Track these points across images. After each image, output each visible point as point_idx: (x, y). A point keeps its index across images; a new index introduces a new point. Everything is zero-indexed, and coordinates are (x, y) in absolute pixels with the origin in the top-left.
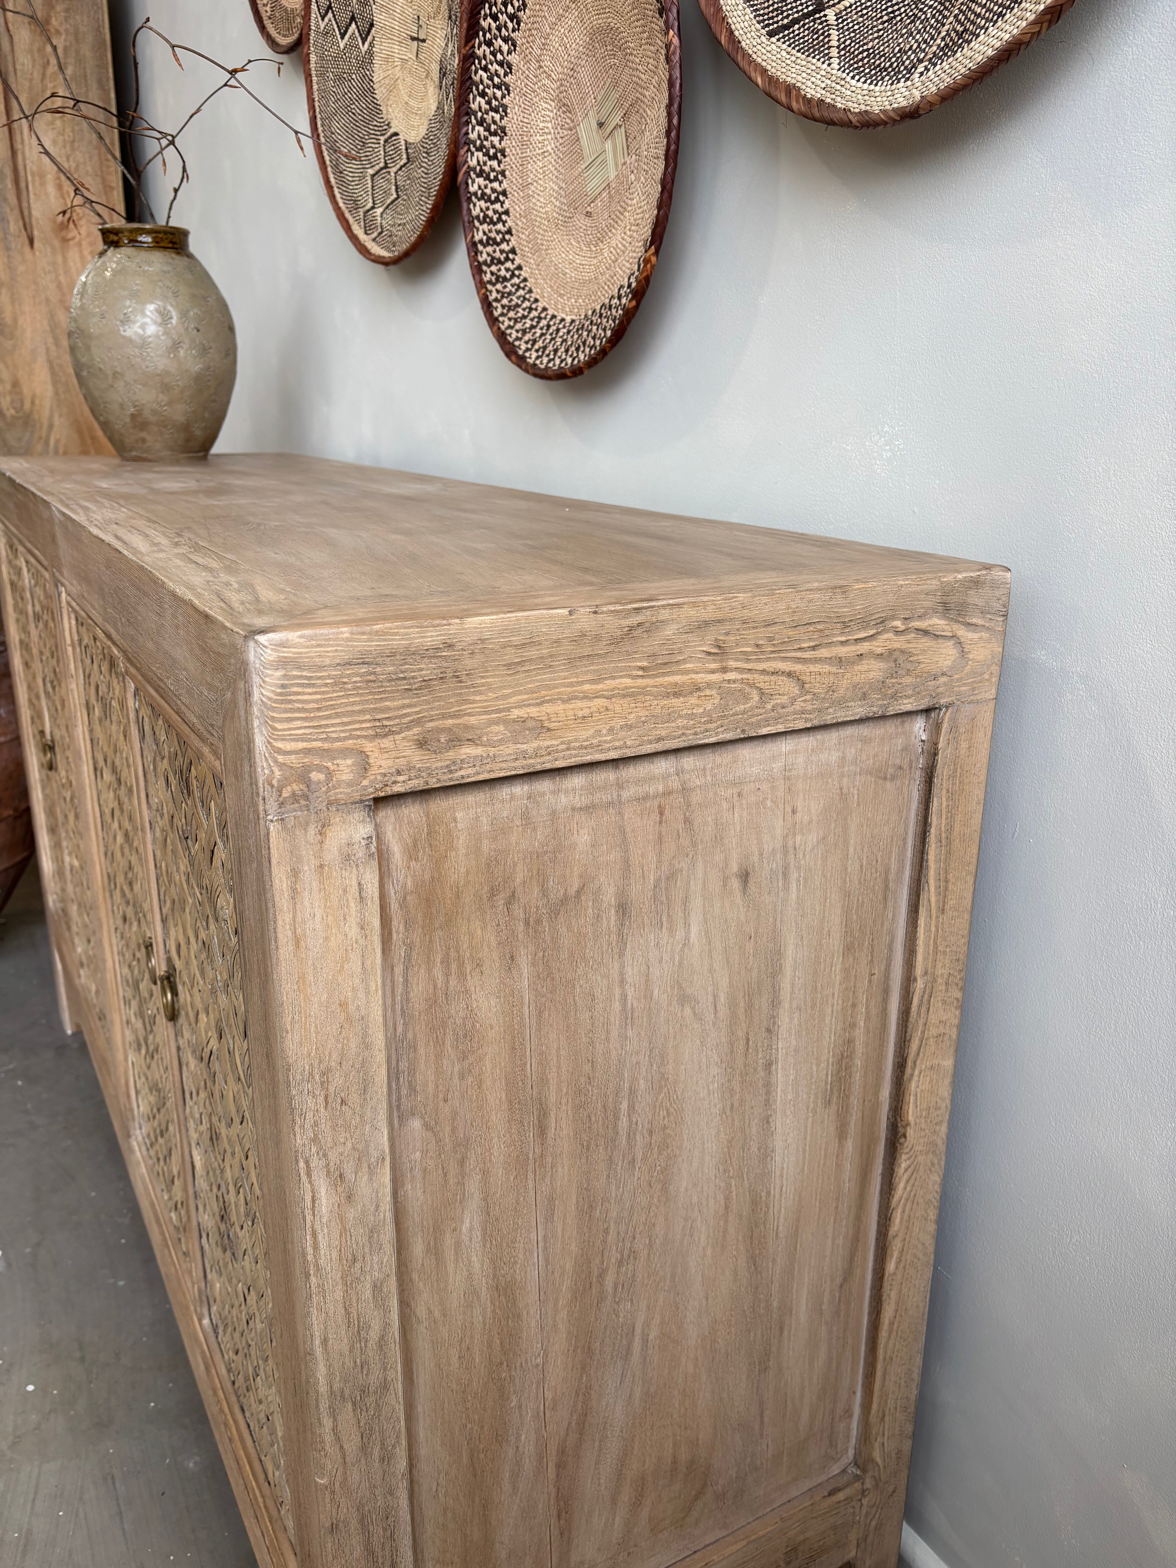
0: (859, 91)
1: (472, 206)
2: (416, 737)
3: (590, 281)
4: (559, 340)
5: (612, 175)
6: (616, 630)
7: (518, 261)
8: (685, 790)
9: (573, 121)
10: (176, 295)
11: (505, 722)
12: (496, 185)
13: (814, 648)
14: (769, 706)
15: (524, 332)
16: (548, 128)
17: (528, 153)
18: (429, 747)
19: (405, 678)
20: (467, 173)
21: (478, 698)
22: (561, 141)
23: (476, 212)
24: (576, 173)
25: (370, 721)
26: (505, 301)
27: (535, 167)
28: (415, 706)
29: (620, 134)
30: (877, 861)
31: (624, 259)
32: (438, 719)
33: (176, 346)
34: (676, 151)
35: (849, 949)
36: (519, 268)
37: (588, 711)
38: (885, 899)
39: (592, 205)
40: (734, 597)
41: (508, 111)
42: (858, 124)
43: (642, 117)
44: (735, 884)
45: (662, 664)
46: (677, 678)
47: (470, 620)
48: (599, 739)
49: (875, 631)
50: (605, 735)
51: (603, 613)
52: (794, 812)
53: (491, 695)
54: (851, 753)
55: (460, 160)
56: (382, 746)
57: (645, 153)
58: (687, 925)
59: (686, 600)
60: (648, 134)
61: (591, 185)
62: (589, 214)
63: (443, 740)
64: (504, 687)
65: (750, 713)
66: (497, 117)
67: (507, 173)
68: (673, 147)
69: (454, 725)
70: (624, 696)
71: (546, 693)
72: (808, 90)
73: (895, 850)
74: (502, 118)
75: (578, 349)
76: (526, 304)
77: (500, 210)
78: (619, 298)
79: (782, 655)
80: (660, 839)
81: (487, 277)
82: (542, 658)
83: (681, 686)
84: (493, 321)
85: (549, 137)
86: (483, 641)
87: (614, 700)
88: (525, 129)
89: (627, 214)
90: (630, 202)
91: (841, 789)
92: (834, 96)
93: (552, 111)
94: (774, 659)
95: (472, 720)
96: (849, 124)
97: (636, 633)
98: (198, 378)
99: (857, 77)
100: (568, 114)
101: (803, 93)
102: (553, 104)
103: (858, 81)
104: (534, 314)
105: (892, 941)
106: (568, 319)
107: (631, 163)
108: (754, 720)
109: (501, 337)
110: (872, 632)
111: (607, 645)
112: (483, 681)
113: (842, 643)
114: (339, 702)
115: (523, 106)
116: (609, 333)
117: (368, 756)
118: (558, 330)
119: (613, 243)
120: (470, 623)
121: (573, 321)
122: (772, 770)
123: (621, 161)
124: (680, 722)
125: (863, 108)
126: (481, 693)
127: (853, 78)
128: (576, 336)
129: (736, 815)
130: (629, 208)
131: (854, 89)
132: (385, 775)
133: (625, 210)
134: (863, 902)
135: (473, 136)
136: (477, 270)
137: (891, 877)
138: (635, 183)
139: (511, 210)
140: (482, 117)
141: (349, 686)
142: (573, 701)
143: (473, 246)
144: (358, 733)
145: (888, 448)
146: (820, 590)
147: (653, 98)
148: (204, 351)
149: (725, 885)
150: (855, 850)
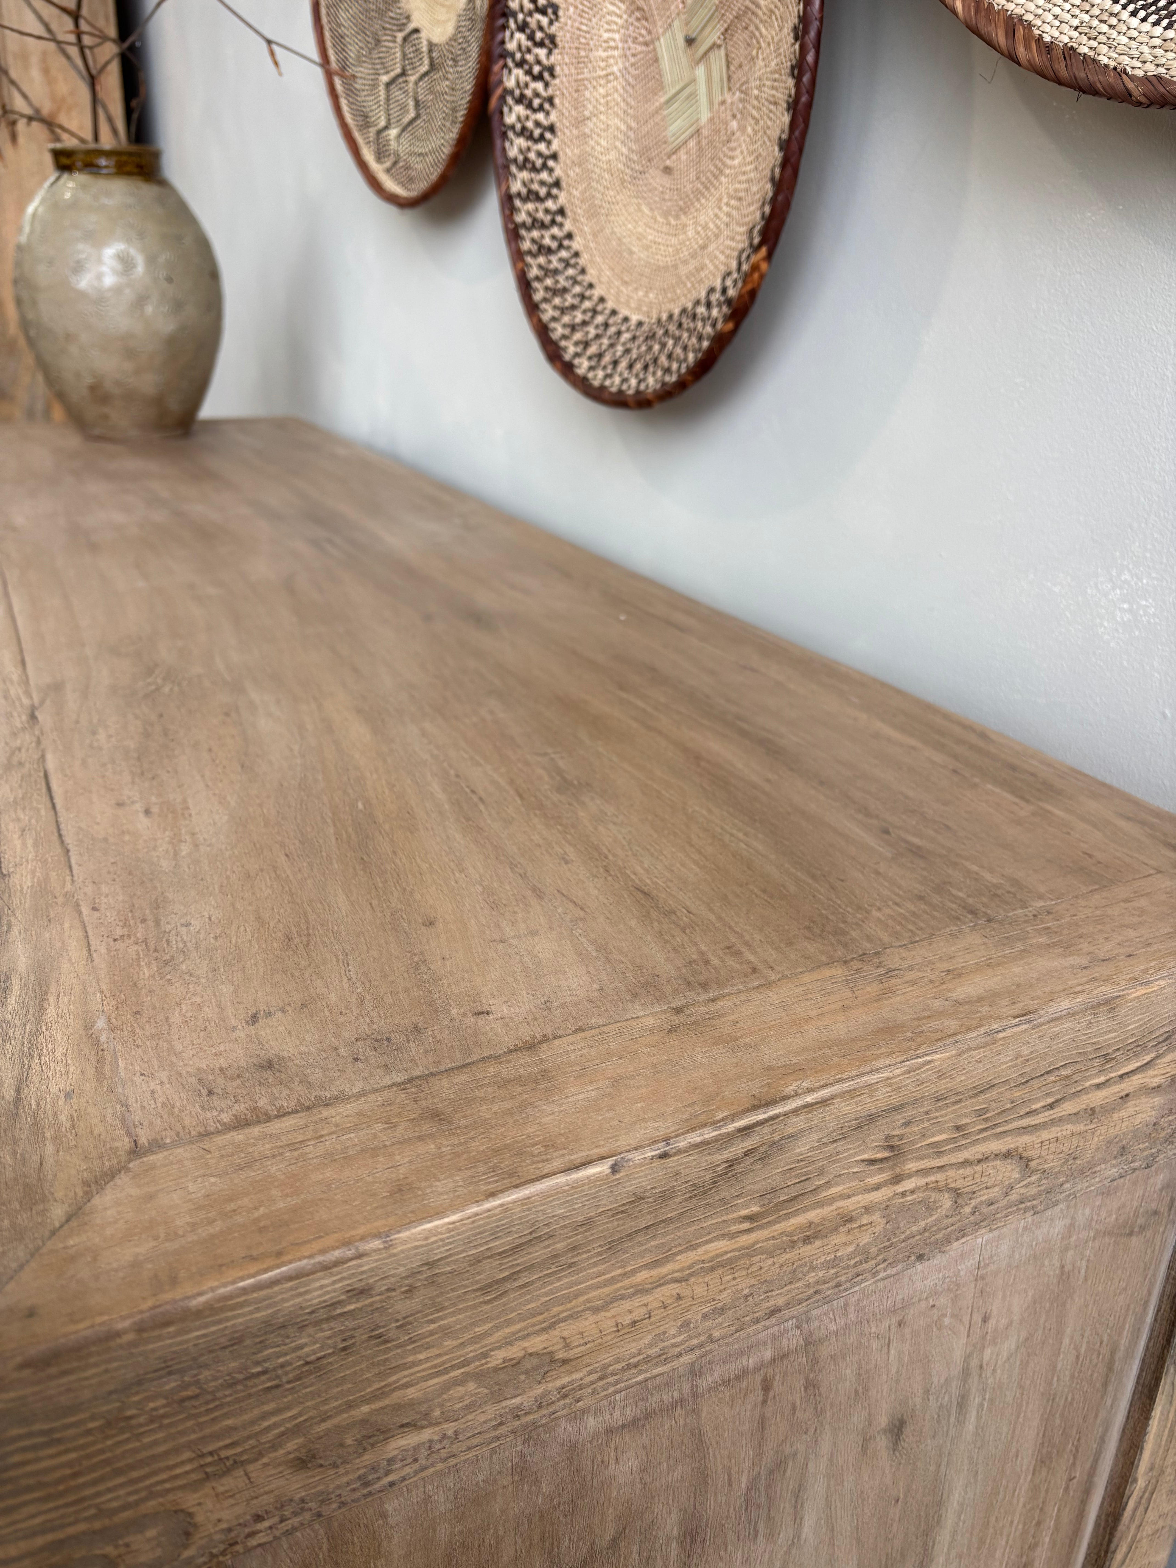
0: (1144, 38)
1: (507, 145)
2: (292, 1456)
3: (666, 268)
4: (620, 349)
5: (705, 116)
6: (703, 1174)
7: (568, 226)
8: (810, 1343)
9: (650, 32)
10: (141, 235)
11: (479, 1376)
12: (540, 116)
13: (1051, 1106)
14: (967, 1210)
15: (573, 328)
16: (614, 40)
17: (587, 75)
18: (321, 1462)
19: (264, 1372)
20: (503, 98)
21: (421, 1356)
22: (632, 60)
23: (513, 152)
24: (652, 108)
25: (190, 1460)
26: (549, 282)
27: (595, 94)
28: (288, 1408)
29: (718, 59)
30: (1101, 1343)
31: (717, 248)
32: (342, 1412)
33: (141, 301)
34: (809, 105)
35: (1043, 1461)
36: (569, 236)
37: (643, 1310)
38: (1105, 1385)
39: (674, 157)
40: (925, 1064)
41: (561, 13)
42: (1143, 99)
43: (753, 36)
44: (882, 1443)
45: (785, 1201)
46: (813, 1215)
47: (404, 1235)
48: (661, 1345)
49: (1153, 1055)
50: (674, 1336)
51: (679, 1152)
52: (985, 1320)
53: (449, 1343)
54: (1083, 1215)
55: (493, 79)
56: (221, 1489)
57: (756, 92)
58: (798, 1519)
59: (837, 1088)
60: (762, 64)
61: (673, 128)
62: (667, 170)
63: (349, 1442)
64: (475, 1324)
65: (934, 1229)
66: (544, 21)
67: (557, 101)
68: (804, 99)
69: (372, 1413)
70: (713, 1268)
71: (561, 1308)
72: (1046, 28)
73: (1130, 1319)
74: (551, 23)
75: (646, 367)
76: (577, 289)
77: (546, 152)
78: (709, 305)
79: (999, 1130)
80: (763, 1423)
81: (526, 245)
82: (556, 1256)
83: (818, 1225)
84: (532, 308)
85: (616, 53)
86: (430, 1264)
87: (693, 1280)
88: (583, 40)
89: (723, 179)
90: (729, 162)
91: (1063, 1267)
92: (1094, 44)
93: (621, 17)
94: (985, 1139)
95: (412, 1393)
96: (1126, 97)
97: (738, 1168)
98: (172, 341)
99: (1142, 13)
100: (644, 22)
101: (1037, 32)
102: (623, 7)
103: (1144, 20)
104: (587, 304)
105: (1106, 1430)
106: (635, 318)
107: (732, 103)
108: (940, 1236)
109: (542, 332)
110: (1148, 1058)
111: (686, 1200)
112: (436, 1325)
113: (1098, 1086)
114: (118, 1451)
115: (580, 7)
116: (691, 357)
117: (191, 1515)
118: (619, 333)
119: (702, 219)
120: (405, 1242)
121: (640, 324)
122: (957, 1274)
123: (718, 98)
124: (811, 1277)
125: (1151, 69)
126: (428, 1347)
127: (1134, 14)
128: (644, 348)
129: (892, 1352)
130: (728, 171)
131: (1135, 34)
132: (230, 1530)
133: (721, 171)
134: (1073, 1399)
135: (511, 46)
136: (513, 234)
137: (1119, 1355)
138: (738, 134)
139: (561, 155)
140: (524, 21)
141: (142, 1420)
142: (615, 1304)
143: (508, 202)
144: (167, 1486)
145: (1126, 606)
146: (1073, 1015)
147: (771, 11)
148: (178, 306)
149: (864, 1450)
150: (1072, 1338)
